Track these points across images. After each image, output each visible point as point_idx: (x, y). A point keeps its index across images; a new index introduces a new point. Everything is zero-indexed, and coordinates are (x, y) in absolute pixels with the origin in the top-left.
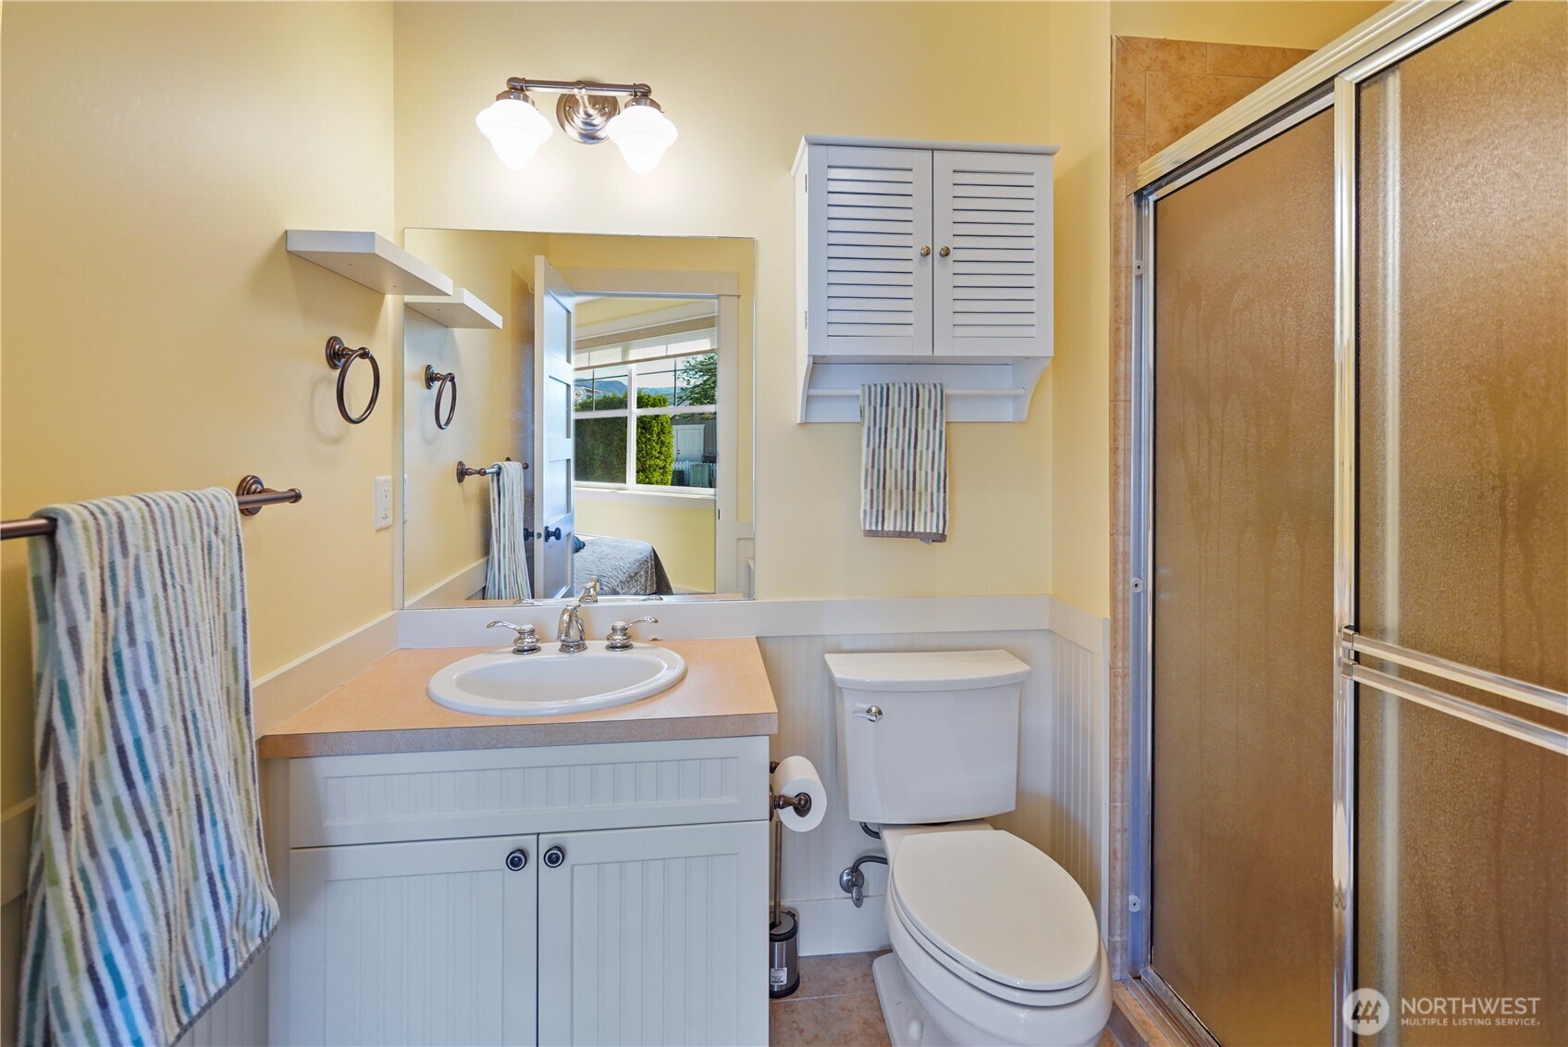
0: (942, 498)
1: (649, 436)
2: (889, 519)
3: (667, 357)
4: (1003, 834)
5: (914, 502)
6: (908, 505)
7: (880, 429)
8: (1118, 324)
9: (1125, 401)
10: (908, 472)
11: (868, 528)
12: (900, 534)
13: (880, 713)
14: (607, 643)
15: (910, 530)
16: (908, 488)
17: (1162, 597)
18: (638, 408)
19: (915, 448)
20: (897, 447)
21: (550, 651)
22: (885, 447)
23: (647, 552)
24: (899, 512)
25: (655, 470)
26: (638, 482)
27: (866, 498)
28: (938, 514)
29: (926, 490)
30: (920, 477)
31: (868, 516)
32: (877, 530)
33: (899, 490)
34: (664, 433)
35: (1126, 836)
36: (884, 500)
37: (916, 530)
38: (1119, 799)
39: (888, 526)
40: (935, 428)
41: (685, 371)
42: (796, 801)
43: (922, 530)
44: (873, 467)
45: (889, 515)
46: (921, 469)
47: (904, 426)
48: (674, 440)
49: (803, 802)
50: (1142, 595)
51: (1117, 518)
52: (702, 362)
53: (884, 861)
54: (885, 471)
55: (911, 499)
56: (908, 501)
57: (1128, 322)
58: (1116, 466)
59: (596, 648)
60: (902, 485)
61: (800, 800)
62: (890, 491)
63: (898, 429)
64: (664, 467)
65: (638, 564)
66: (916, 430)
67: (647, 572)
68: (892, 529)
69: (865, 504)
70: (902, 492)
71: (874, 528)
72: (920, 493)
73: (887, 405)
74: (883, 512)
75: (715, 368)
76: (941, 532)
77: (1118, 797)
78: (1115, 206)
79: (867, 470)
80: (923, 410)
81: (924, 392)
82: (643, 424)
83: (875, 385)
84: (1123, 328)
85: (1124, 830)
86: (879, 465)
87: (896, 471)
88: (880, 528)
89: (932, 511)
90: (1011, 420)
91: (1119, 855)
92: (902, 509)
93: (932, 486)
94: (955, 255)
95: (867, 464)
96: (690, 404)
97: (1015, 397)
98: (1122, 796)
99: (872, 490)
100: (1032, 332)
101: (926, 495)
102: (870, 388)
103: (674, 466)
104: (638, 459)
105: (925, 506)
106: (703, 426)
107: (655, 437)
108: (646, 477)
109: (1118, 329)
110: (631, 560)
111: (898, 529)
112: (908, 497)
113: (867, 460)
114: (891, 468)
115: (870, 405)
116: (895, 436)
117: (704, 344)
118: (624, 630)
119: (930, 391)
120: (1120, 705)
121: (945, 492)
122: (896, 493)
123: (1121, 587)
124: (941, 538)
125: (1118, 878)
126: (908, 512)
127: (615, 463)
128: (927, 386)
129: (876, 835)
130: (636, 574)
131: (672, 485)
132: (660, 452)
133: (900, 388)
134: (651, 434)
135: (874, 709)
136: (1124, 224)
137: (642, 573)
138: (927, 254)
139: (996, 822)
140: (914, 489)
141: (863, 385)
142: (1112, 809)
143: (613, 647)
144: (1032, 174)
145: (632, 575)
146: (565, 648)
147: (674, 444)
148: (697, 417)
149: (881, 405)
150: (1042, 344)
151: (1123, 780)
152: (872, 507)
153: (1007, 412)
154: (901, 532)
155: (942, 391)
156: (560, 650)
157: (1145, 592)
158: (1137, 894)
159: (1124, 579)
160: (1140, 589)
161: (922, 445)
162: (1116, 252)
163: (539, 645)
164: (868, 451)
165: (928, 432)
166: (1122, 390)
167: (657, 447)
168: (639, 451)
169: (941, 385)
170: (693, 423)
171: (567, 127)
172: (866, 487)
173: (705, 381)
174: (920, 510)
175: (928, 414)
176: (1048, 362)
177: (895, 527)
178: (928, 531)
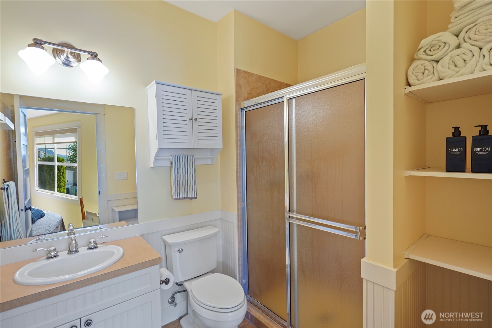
0: (195, 187)
1: (60, 174)
2: (181, 194)
3: (64, 143)
4: (216, 274)
5: (188, 189)
6: (186, 190)
7: (177, 168)
8: (238, 140)
9: (239, 160)
10: (186, 180)
11: (175, 197)
12: (184, 198)
13: (182, 250)
14: (87, 247)
15: (187, 197)
16: (186, 185)
17: (249, 207)
18: (57, 162)
19: (187, 173)
20: (182, 173)
21: (63, 255)
22: (179, 174)
23: (60, 219)
24: (184, 192)
25: (62, 187)
26: (58, 192)
27: (174, 189)
28: (194, 192)
29: (191, 185)
30: (189, 182)
31: (175, 194)
32: (178, 198)
33: (183, 185)
34: (64, 173)
35: (242, 266)
36: (179, 189)
37: (189, 197)
38: (240, 258)
39: (181, 196)
40: (193, 167)
41: (69, 149)
42: (166, 281)
43: (190, 197)
44: (176, 180)
45: (181, 193)
46: (189, 179)
47: (184, 167)
48: (66, 176)
49: (168, 280)
50: (244, 207)
51: (238, 189)
52: (73, 146)
53: (186, 290)
54: (179, 180)
55: (187, 188)
56: (186, 189)
57: (240, 140)
58: (238, 176)
59: (83, 250)
60: (184, 184)
61: (167, 280)
62: (181, 186)
63: (182, 168)
64: (64, 187)
65: (58, 223)
66: (188, 168)
67: (60, 226)
68: (182, 197)
69: (174, 190)
70: (184, 186)
71: (177, 197)
72: (189, 186)
73: (179, 161)
74: (179, 192)
75: (76, 149)
76: (195, 196)
77: (240, 257)
78: (236, 111)
79: (174, 181)
80: (189, 162)
81: (189, 157)
82: (59, 168)
83: (175, 155)
84: (238, 142)
85: (242, 265)
86: (177, 179)
87: (182, 180)
88: (178, 197)
89: (193, 191)
90: (210, 164)
91: (241, 271)
92: (184, 191)
93: (192, 184)
94: (198, 120)
95: (174, 179)
96: (70, 162)
97: (211, 158)
98: (241, 257)
99: (176, 186)
100: (217, 142)
101: (191, 187)
102: (174, 156)
103: (67, 186)
104: (57, 182)
105: (191, 189)
106: (73, 171)
107: (62, 175)
108: (60, 190)
109: (237, 142)
110: (57, 221)
111: (184, 197)
112: (186, 188)
113: (174, 178)
114: (181, 180)
115: (174, 161)
116: (182, 170)
117: (73, 139)
118: (94, 242)
119: (191, 157)
120: (240, 235)
121: (196, 185)
122: (183, 187)
123: (239, 206)
124: (195, 198)
125: (241, 277)
126: (186, 192)
127: (52, 183)
128: (190, 156)
129: (182, 285)
130: (58, 227)
131: (66, 193)
132: (63, 180)
133: (182, 156)
134: (61, 173)
135: (180, 249)
136: (238, 116)
137: (59, 226)
138: (191, 120)
139: (213, 272)
140: (188, 185)
141: (172, 156)
142: (239, 260)
143: (90, 249)
144: (216, 100)
145: (57, 227)
146: (70, 252)
147: (66, 177)
148: (72, 168)
149: (177, 162)
150: (219, 145)
151: (241, 253)
152: (176, 191)
153: (209, 162)
154: (185, 198)
155: (194, 157)
156: (67, 254)
157: (245, 206)
158: (245, 279)
159: (240, 204)
160: (243, 206)
161: (189, 173)
162: (237, 123)
163: (58, 254)
164: (174, 175)
165: (191, 169)
166: (239, 157)
167: (62, 178)
168: (58, 179)
169: (193, 155)
170: (71, 170)
171: (57, 58)
172: (174, 186)
173: (74, 154)
174: (189, 191)
175: (191, 164)
176: (221, 150)
177: (183, 196)
178: (192, 197)
